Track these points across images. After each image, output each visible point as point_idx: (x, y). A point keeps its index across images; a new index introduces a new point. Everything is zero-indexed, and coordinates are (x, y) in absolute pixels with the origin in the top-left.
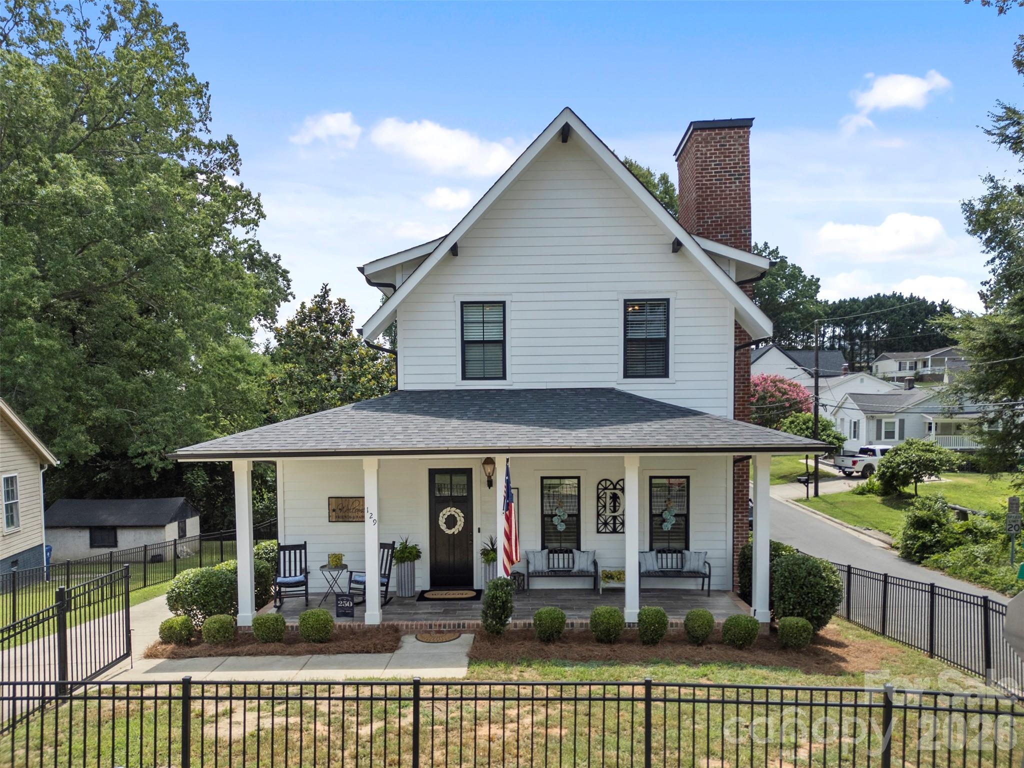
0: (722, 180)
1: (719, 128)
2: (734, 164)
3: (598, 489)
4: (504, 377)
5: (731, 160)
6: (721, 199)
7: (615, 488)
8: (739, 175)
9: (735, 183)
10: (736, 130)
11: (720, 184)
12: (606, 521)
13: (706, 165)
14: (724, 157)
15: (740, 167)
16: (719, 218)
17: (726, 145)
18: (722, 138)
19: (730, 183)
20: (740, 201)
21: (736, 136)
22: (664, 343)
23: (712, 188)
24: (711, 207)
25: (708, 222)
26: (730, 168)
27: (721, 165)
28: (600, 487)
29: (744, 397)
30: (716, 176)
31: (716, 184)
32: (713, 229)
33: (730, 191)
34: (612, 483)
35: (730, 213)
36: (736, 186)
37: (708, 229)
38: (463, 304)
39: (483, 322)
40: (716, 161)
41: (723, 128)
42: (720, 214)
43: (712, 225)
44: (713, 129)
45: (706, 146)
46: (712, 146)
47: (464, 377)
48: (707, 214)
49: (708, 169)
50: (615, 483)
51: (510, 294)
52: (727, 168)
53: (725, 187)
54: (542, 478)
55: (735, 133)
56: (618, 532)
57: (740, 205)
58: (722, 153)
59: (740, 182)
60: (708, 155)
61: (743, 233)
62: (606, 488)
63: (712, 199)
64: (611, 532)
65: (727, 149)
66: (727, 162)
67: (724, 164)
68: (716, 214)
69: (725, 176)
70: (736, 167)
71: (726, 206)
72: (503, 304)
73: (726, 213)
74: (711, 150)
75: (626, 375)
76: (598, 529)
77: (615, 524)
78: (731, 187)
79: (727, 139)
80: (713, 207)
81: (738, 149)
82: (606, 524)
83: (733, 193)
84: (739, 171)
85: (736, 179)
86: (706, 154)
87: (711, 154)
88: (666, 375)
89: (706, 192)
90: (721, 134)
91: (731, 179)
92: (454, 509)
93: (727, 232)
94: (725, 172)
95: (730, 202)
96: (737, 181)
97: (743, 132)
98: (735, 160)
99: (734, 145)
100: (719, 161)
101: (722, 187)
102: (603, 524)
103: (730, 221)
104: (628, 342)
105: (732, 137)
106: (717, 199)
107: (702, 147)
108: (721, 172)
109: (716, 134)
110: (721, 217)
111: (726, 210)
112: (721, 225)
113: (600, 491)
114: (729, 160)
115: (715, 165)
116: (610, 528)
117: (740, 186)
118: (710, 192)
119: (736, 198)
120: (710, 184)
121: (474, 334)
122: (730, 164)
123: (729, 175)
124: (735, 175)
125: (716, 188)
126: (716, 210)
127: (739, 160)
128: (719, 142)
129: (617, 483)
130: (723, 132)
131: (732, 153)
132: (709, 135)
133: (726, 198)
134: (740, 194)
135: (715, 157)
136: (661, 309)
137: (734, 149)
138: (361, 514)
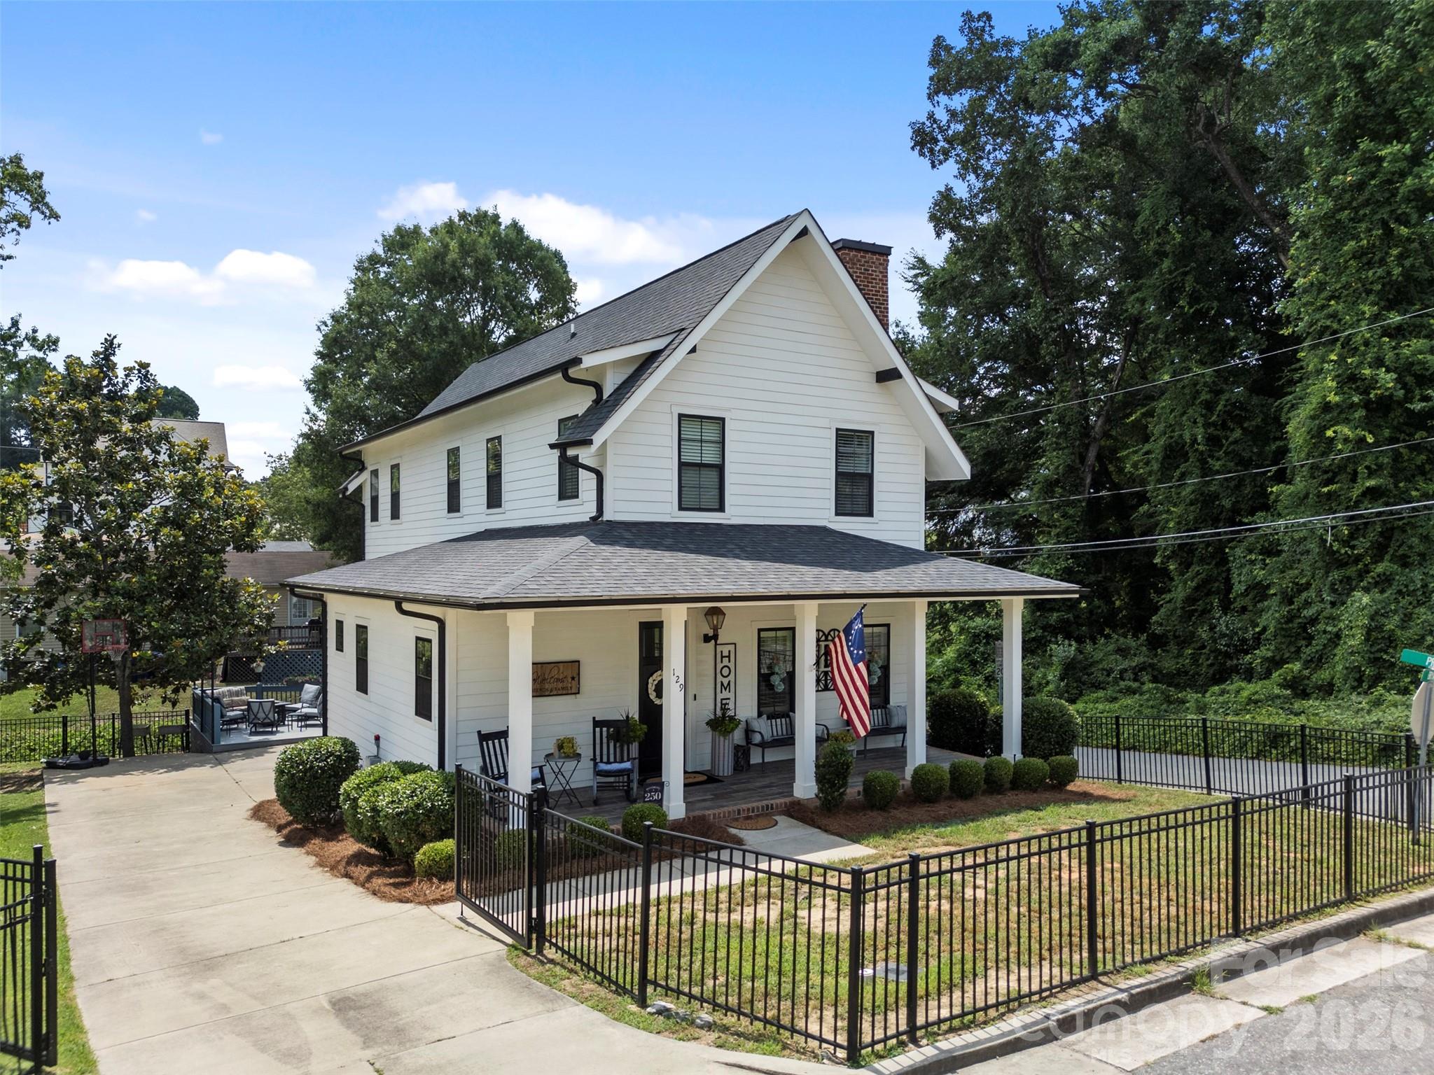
1: (864, 251)
4: (721, 508)
7: (826, 640)
10: (877, 256)
14: (868, 282)
17: (869, 271)
18: (866, 262)
21: (877, 263)
38: (681, 417)
39: (701, 441)
41: (867, 251)
44: (859, 250)
45: (853, 268)
46: (857, 268)
47: (680, 507)
51: (729, 410)
54: (760, 630)
55: (876, 259)
56: (829, 689)
58: (866, 278)
64: (825, 690)
72: (723, 420)
74: (857, 272)
75: (838, 513)
77: (826, 682)
79: (870, 264)
84: (880, 300)
88: (870, 513)
97: (883, 260)
100: (864, 286)
104: (839, 476)
105: (874, 263)
109: (861, 256)
116: (822, 685)
121: (691, 456)
122: (872, 291)
127: (879, 287)
128: (863, 266)
130: (867, 256)
132: (855, 256)
135: (860, 281)
136: (867, 442)
138: (560, 685)
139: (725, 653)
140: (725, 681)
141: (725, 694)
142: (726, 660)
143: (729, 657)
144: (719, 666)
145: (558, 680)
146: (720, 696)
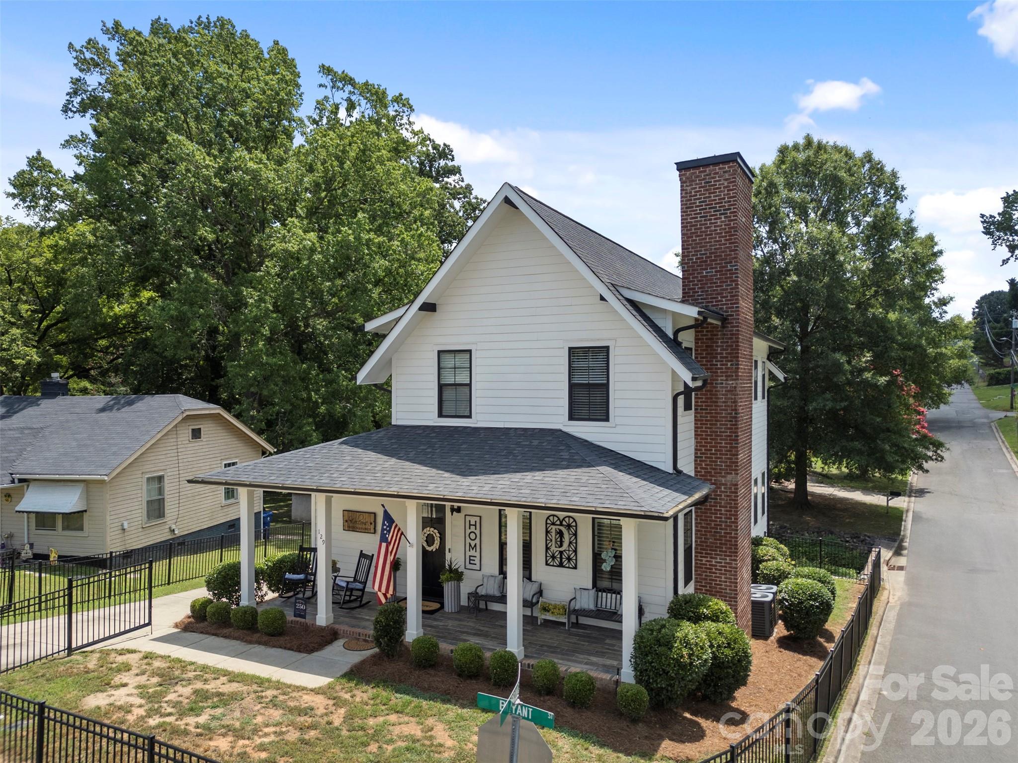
0: (707, 216)
1: (703, 166)
2: (719, 199)
3: (547, 524)
4: (470, 417)
5: (716, 196)
6: (706, 235)
7: (561, 524)
8: (724, 210)
9: (720, 218)
10: (721, 166)
11: (705, 220)
12: (553, 555)
13: (691, 204)
14: (709, 193)
15: (725, 202)
16: (704, 254)
17: (711, 182)
18: (707, 175)
19: (715, 219)
20: (726, 236)
21: (721, 172)
22: (605, 387)
23: (697, 225)
24: (696, 244)
25: (693, 259)
26: (715, 204)
27: (706, 201)
28: (549, 522)
29: (731, 436)
30: (701, 213)
31: (701, 221)
32: (698, 266)
33: (715, 227)
34: (559, 519)
35: (715, 249)
36: (722, 222)
37: (693, 266)
38: (439, 352)
39: (455, 367)
40: (701, 198)
41: (708, 165)
42: (705, 250)
43: (697, 262)
44: (697, 167)
45: (691, 185)
46: (696, 184)
47: (441, 415)
48: (692, 252)
49: (693, 207)
50: (561, 519)
51: (475, 343)
52: (712, 204)
53: (710, 224)
55: (720, 169)
56: (564, 567)
57: (726, 240)
58: (707, 190)
59: (725, 217)
60: (693, 194)
61: (729, 268)
62: (553, 524)
63: (697, 236)
64: (558, 566)
65: (712, 186)
66: (713, 198)
67: (709, 201)
68: (701, 251)
69: (710, 212)
70: (722, 203)
71: (711, 242)
72: (470, 351)
73: (711, 249)
74: (696, 188)
75: (571, 418)
76: (547, 562)
77: (561, 558)
78: (717, 223)
79: (712, 176)
80: (698, 244)
81: (723, 184)
82: (553, 557)
83: (718, 228)
84: (725, 206)
85: (721, 214)
86: (691, 192)
87: (695, 192)
88: (607, 419)
89: (691, 230)
90: (705, 171)
91: (716, 215)
92: (432, 529)
93: (712, 268)
94: (710, 208)
95: (716, 238)
96: (723, 216)
97: (728, 167)
98: (720, 195)
99: (719, 181)
100: (704, 198)
101: (707, 224)
102: (551, 557)
103: (715, 257)
104: (573, 387)
105: (717, 173)
106: (702, 236)
107: (687, 186)
108: (706, 209)
109: (700, 172)
110: (706, 254)
111: (710, 246)
112: (706, 261)
113: (548, 525)
114: (714, 197)
115: (700, 202)
116: (557, 562)
117: (725, 221)
118: (695, 229)
119: (721, 233)
120: (695, 222)
121: (448, 379)
122: (715, 200)
123: (714, 211)
124: (721, 210)
125: (700, 225)
126: (700, 247)
127: (724, 195)
128: (704, 179)
129: (564, 519)
130: (707, 169)
131: (717, 188)
132: (693, 173)
133: (712, 234)
134: (725, 229)
135: (700, 195)
136: (602, 356)
137: (719, 185)
138: (364, 526)
139: (473, 523)
140: (473, 544)
141: (472, 553)
142: (473, 528)
143: (475, 525)
144: (468, 531)
145: (363, 523)
146: (468, 554)
